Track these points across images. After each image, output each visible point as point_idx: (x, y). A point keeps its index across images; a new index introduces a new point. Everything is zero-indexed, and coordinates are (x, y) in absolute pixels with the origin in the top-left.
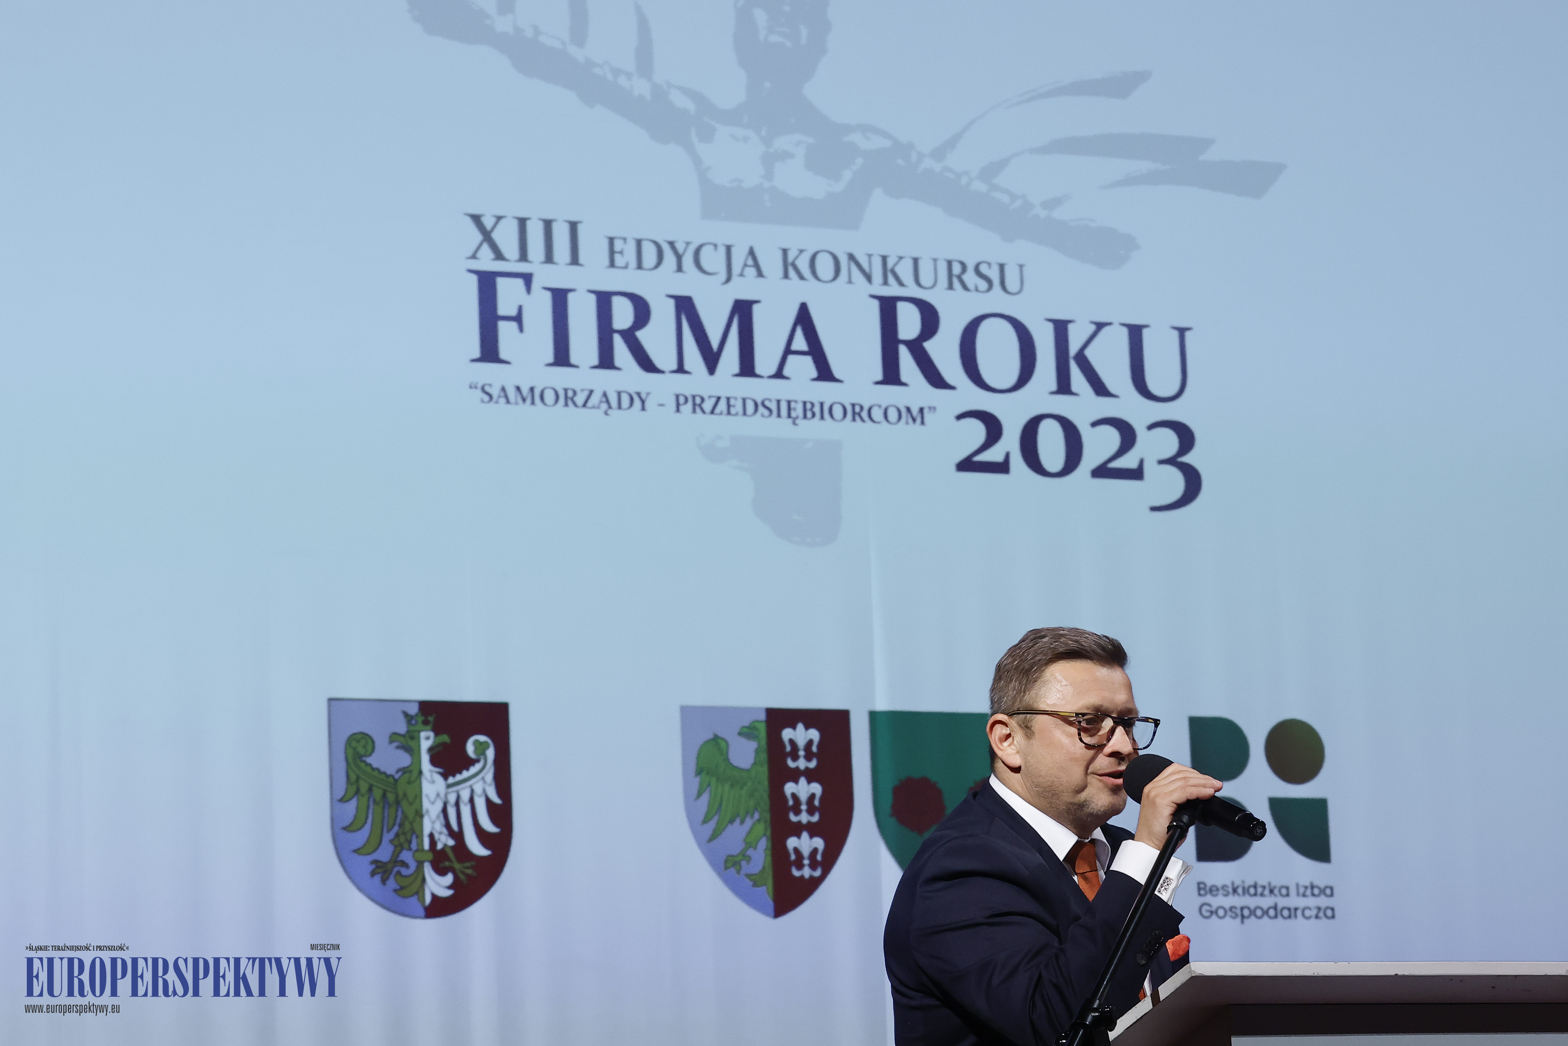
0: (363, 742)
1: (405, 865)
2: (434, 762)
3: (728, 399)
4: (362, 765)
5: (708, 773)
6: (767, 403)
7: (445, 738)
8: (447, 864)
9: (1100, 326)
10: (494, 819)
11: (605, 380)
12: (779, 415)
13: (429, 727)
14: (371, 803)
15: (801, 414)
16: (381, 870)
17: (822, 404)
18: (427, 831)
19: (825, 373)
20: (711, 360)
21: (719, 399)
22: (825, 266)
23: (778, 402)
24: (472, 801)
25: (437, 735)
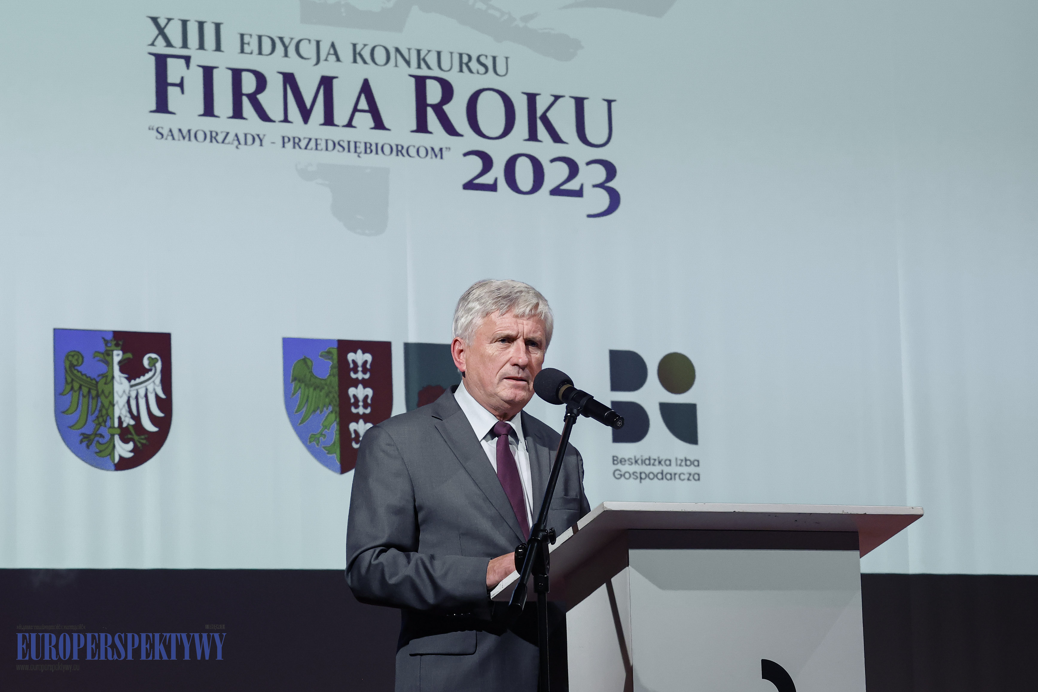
0: (76, 357)
1: (102, 436)
2: (122, 370)
3: (316, 140)
4: (75, 372)
5: (299, 381)
6: (341, 143)
7: (129, 355)
8: (130, 436)
9: (557, 98)
10: (160, 407)
11: (237, 126)
12: (349, 151)
13: (120, 348)
14: (81, 397)
15: (363, 151)
16: (87, 439)
17: (377, 145)
18: (116, 415)
19: (379, 124)
20: (306, 114)
21: (310, 139)
22: (380, 55)
23: (349, 142)
24: (146, 396)
25: (124, 353)
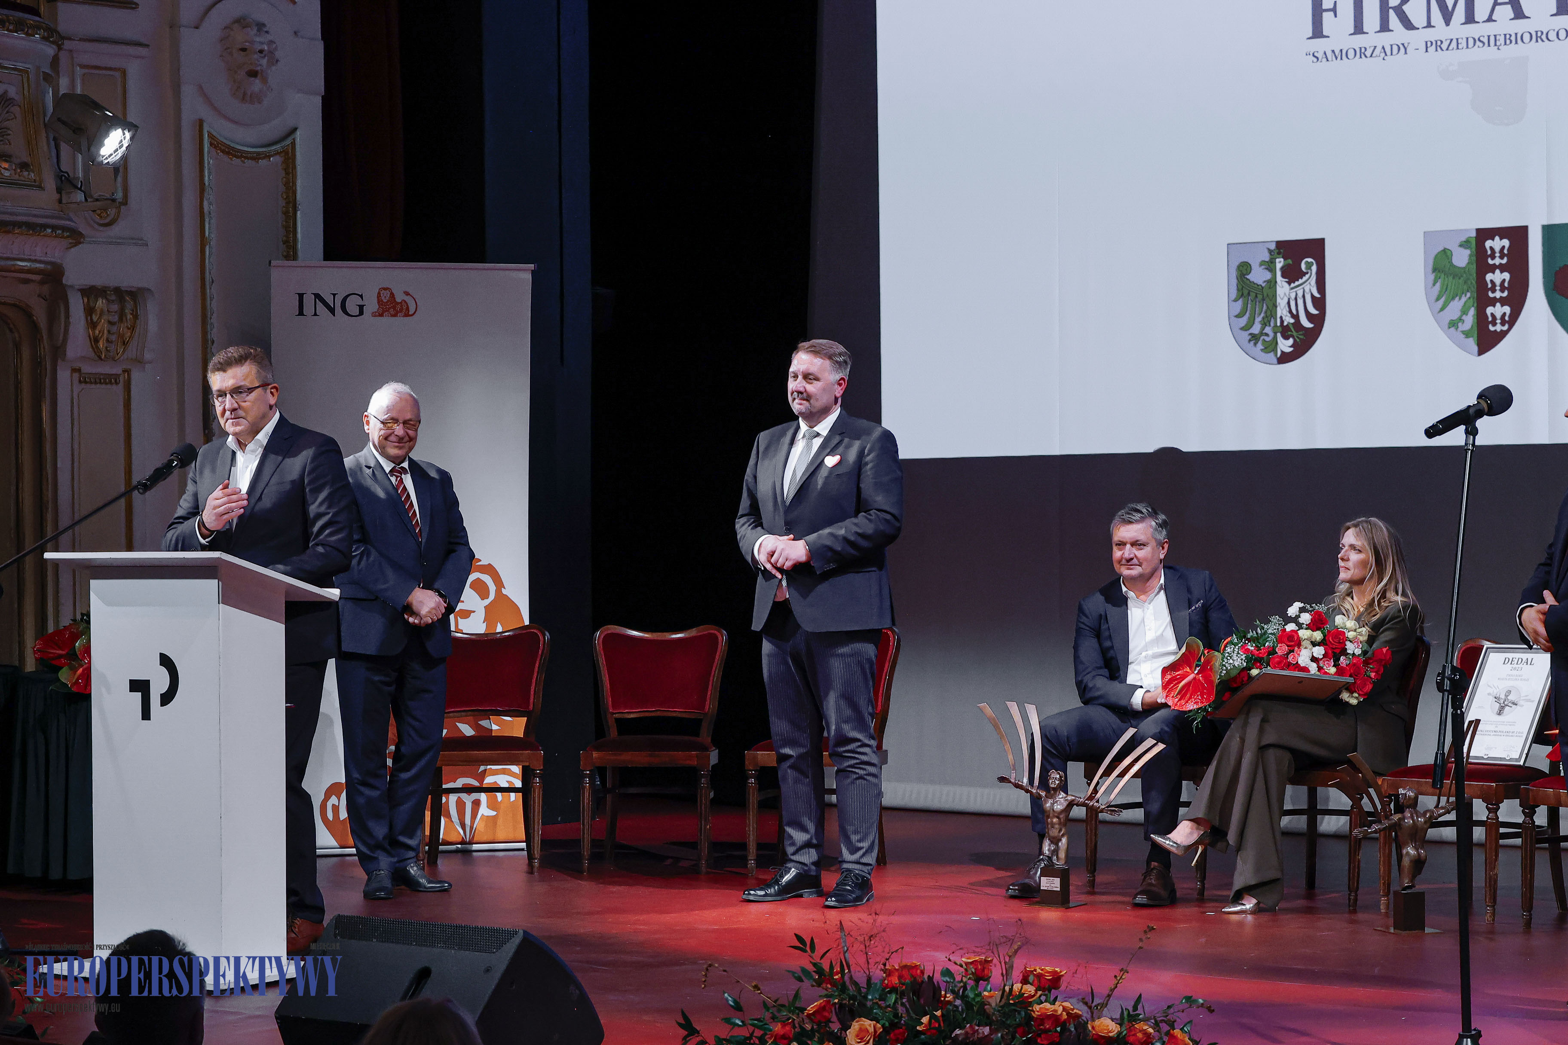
0: (1246, 267)
1: (1267, 335)
2: (1283, 276)
3: (1457, 39)
4: (1245, 280)
5: (1439, 271)
6: (1481, 39)
7: (1290, 261)
8: (1290, 333)
10: (1315, 306)
11: (1386, 39)
12: (1489, 45)
13: (1281, 256)
14: (1250, 301)
15: (1503, 43)
16: (1254, 338)
17: (1516, 34)
18: (1279, 315)
19: (1519, 14)
20: (1448, 17)
21: (1452, 40)
23: (1489, 36)
24: (1304, 296)
25: (1285, 259)
